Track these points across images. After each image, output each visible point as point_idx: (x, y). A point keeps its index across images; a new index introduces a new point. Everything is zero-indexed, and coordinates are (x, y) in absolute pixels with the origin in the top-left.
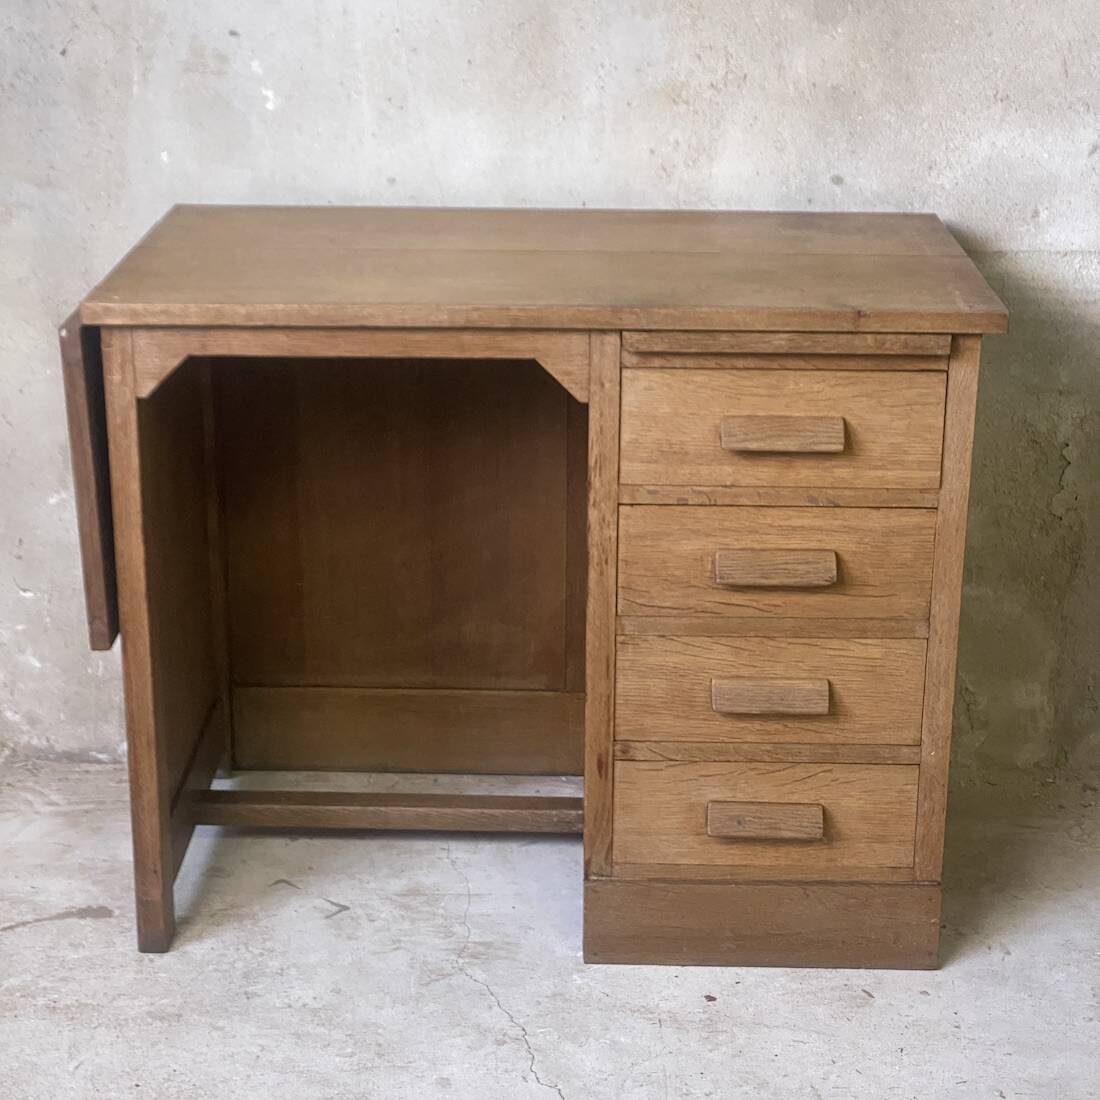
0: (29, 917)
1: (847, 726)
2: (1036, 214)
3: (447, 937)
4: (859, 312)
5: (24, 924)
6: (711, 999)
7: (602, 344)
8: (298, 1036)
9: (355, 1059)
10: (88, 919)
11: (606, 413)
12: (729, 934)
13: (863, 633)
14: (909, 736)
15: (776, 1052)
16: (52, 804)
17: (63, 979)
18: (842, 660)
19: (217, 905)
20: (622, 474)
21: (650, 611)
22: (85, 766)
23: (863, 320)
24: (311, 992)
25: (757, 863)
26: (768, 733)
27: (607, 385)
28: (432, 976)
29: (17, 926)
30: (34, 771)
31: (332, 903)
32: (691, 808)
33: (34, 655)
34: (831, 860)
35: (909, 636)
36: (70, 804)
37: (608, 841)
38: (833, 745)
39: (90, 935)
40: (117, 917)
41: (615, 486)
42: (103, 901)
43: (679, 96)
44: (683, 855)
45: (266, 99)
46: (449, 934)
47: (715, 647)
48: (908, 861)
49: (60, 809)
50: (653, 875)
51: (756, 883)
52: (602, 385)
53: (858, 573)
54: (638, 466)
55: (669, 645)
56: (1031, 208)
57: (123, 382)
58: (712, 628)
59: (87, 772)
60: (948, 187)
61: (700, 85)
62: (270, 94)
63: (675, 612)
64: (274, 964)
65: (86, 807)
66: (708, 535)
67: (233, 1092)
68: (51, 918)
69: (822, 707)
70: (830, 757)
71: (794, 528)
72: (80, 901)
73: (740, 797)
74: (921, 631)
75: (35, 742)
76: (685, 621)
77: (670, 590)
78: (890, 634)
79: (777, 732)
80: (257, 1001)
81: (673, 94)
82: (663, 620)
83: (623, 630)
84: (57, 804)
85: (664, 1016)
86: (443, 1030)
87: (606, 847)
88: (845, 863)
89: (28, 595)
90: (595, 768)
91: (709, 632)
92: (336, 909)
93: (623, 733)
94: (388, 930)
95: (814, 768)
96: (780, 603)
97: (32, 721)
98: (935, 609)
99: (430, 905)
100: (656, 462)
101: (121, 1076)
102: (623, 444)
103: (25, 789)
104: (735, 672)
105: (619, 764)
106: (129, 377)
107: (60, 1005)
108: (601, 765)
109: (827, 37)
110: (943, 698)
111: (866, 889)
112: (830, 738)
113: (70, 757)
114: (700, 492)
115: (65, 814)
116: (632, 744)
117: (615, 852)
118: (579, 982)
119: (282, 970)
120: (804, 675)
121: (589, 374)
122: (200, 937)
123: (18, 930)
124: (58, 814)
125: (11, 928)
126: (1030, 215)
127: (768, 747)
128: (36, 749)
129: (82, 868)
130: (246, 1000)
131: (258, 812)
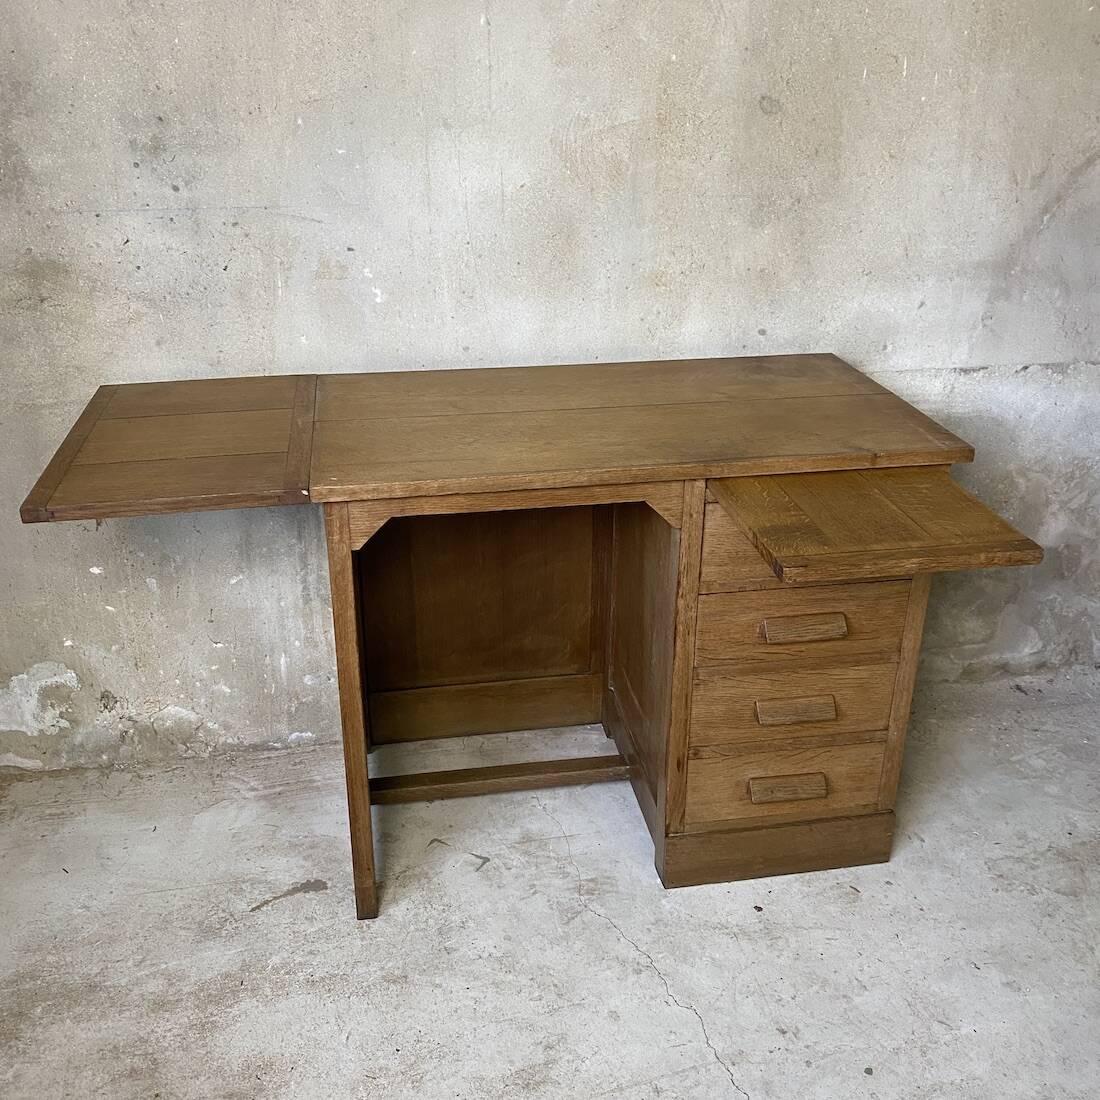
0: (268, 897)
1: (842, 722)
2: (885, 347)
3: (564, 877)
4: (876, 455)
5: (266, 903)
6: (759, 909)
7: (693, 487)
8: (495, 984)
9: (543, 1002)
10: (311, 892)
11: (693, 535)
12: (761, 860)
13: (858, 663)
14: (881, 724)
15: (821, 951)
16: (253, 789)
17: (311, 953)
18: (842, 681)
19: (398, 869)
20: (703, 575)
21: (715, 663)
22: (266, 754)
23: (879, 459)
24: (490, 941)
25: (778, 813)
26: (790, 732)
27: (695, 516)
28: (569, 915)
29: (262, 905)
30: (231, 762)
31: (477, 856)
32: (738, 784)
33: (225, 685)
34: (827, 805)
35: (888, 661)
36: (265, 788)
37: (682, 811)
38: (832, 735)
39: (317, 907)
40: (331, 888)
41: (697, 582)
42: (316, 875)
43: (660, 281)
44: (730, 814)
45: (375, 295)
46: (566, 875)
47: (759, 681)
48: (873, 800)
49: (261, 793)
50: (710, 829)
51: (778, 826)
52: (691, 515)
53: (856, 626)
54: (713, 569)
55: (729, 683)
56: (882, 344)
57: (341, 540)
58: (757, 668)
59: (269, 758)
60: (832, 333)
61: (674, 272)
62: (378, 292)
63: (733, 661)
64: (456, 918)
65: (278, 789)
66: (758, 610)
67: (469, 1047)
68: (285, 895)
69: (832, 715)
70: (831, 742)
71: (817, 600)
72: (300, 877)
73: (771, 774)
74: (895, 658)
75: (230, 741)
76: (740, 666)
77: (731, 647)
78: (874, 662)
79: (797, 730)
80: (456, 955)
81: (657, 280)
82: (725, 667)
83: (698, 676)
84: (256, 790)
85: (736, 930)
86: (595, 965)
87: (680, 815)
88: (835, 806)
89: (219, 645)
90: (675, 767)
91: (754, 671)
92: (480, 861)
93: (694, 741)
94: (523, 875)
95: (821, 750)
96: (803, 649)
97: (227, 727)
98: (905, 643)
99: (543, 850)
100: (726, 564)
101: (383, 1042)
102: (704, 555)
103: (230, 778)
104: (770, 696)
105: (690, 762)
106: (346, 536)
107: (316, 977)
108: (679, 764)
109: (758, 237)
110: (905, 698)
111: (848, 821)
112: (831, 731)
113: (255, 748)
114: (755, 582)
115: (265, 797)
116: (701, 749)
117: (686, 817)
118: (668, 907)
119: (463, 923)
120: (816, 693)
121: (682, 509)
122: (395, 901)
123: (264, 909)
124: (259, 799)
125: (258, 907)
126: (881, 348)
127: (791, 741)
128: (231, 745)
129: (293, 846)
130: (447, 956)
131: (412, 792)
